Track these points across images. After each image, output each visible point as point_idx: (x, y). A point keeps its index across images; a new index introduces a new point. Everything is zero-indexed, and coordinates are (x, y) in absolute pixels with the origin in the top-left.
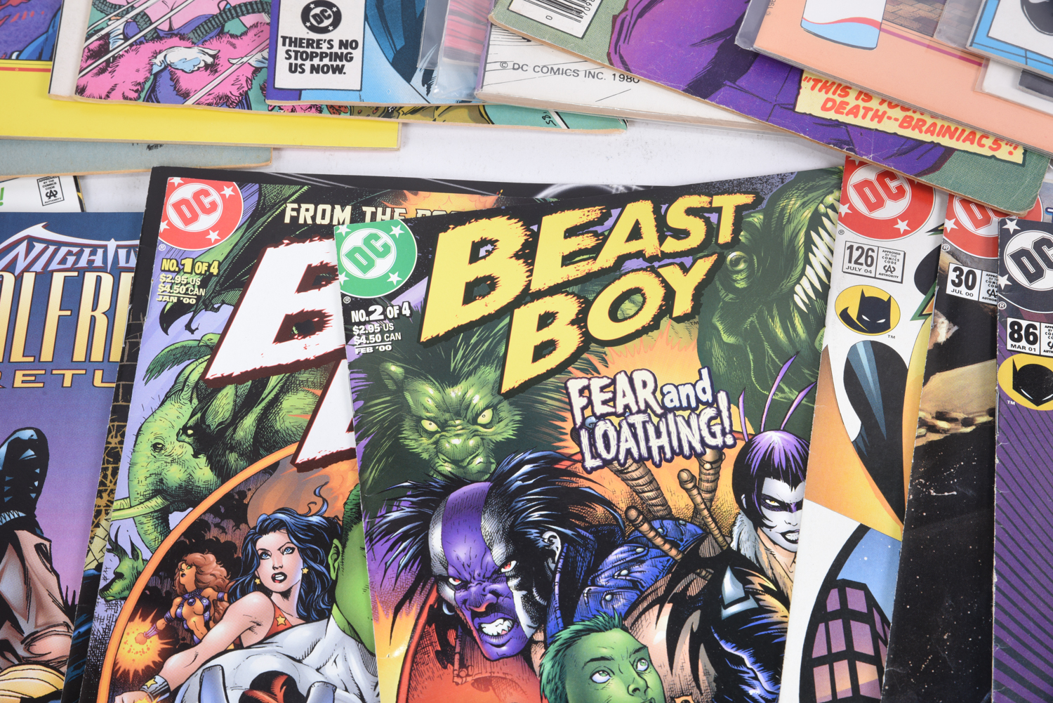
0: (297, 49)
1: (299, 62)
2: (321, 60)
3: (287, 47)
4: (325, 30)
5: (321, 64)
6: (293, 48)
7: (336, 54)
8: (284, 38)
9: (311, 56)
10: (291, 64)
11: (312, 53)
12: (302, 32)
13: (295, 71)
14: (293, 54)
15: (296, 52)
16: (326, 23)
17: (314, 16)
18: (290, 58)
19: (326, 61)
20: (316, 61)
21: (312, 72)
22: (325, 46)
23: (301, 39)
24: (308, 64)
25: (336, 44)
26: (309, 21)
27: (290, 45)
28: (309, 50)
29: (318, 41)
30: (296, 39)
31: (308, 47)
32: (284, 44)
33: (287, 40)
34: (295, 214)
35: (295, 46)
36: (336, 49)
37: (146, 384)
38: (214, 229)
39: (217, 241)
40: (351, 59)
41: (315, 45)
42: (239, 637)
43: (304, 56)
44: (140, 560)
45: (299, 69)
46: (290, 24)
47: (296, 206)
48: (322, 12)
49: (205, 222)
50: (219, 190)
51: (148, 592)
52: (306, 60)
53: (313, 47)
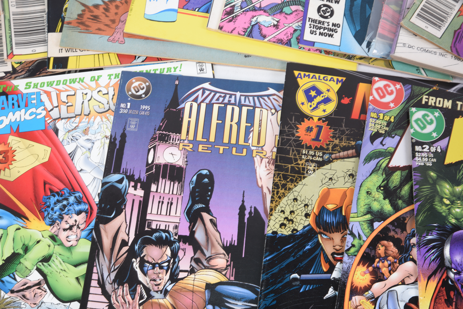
0: (314, 24)
1: (315, 30)
2: (324, 30)
3: (310, 23)
4: (326, 18)
5: (324, 32)
6: (312, 23)
7: (330, 29)
8: (309, 19)
9: (320, 28)
10: (311, 30)
11: (320, 27)
12: (317, 17)
13: (312, 34)
14: (312, 26)
15: (314, 26)
16: (327, 14)
17: (323, 11)
18: (311, 27)
19: (326, 31)
20: (322, 31)
21: (319, 35)
22: (326, 25)
23: (316, 20)
24: (318, 31)
25: (331, 24)
26: (320, 12)
27: (311, 22)
28: (319, 25)
29: (323, 22)
30: (314, 20)
31: (319, 24)
32: (309, 21)
33: (311, 20)
34: (427, 100)
35: (314, 23)
36: (330, 27)
37: (364, 165)
38: (392, 102)
39: (393, 107)
40: (337, 32)
41: (322, 23)
42: (403, 280)
43: (317, 27)
44: (362, 240)
45: (314, 33)
46: (313, 13)
47: (427, 97)
48: (326, 9)
49: (388, 99)
50: (395, 85)
51: (365, 254)
52: (317, 29)
53: (321, 24)
